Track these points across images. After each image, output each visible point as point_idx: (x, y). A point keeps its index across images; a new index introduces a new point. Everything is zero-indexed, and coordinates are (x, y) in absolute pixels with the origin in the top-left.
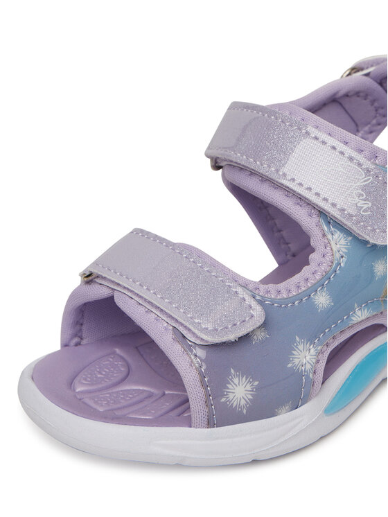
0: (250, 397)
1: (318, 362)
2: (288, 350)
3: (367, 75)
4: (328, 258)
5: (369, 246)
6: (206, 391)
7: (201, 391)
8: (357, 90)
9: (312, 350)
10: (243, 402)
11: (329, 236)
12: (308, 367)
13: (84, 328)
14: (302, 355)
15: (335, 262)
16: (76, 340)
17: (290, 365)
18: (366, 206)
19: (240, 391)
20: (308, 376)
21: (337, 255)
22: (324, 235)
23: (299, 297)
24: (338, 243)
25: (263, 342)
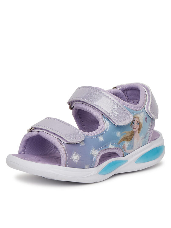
0: (78, 160)
1: (98, 156)
2: (90, 150)
3: (120, 89)
4: (104, 128)
5: (116, 126)
6: (66, 155)
7: (65, 155)
8: (116, 93)
9: (97, 152)
10: (76, 161)
11: (105, 122)
12: (95, 156)
13: (26, 149)
14: (94, 152)
15: (106, 129)
16: (23, 152)
17: (90, 154)
18: (116, 114)
19: (76, 157)
20: (95, 158)
21: (106, 127)
22: (103, 121)
23: (94, 136)
24: (107, 124)
25: (83, 146)
